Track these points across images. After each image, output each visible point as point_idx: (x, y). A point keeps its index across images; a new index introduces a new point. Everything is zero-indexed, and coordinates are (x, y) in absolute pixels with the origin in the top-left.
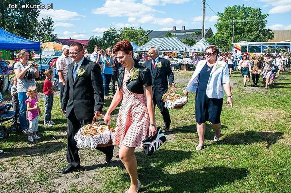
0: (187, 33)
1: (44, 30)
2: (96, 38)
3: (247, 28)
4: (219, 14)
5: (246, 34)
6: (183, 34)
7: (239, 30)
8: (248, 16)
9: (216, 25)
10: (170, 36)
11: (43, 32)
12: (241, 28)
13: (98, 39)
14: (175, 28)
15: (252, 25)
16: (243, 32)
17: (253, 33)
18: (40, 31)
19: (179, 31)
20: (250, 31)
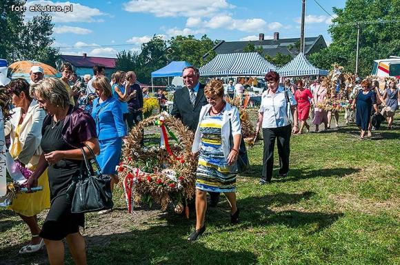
0: (281, 45)
1: (33, 39)
2: (129, 55)
3: (382, 35)
4: (336, 10)
5: (380, 44)
6: (276, 46)
7: (368, 39)
8: (387, 13)
9: (331, 31)
10: (252, 50)
11: (32, 43)
12: (372, 35)
13: (132, 55)
14: (262, 36)
15: (392, 29)
16: (376, 41)
17: (392, 43)
18: (27, 41)
19: (268, 42)
20: (387, 39)
